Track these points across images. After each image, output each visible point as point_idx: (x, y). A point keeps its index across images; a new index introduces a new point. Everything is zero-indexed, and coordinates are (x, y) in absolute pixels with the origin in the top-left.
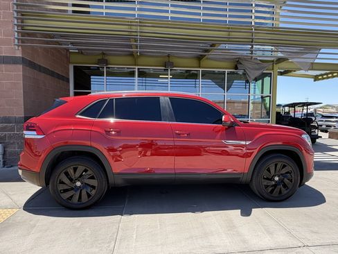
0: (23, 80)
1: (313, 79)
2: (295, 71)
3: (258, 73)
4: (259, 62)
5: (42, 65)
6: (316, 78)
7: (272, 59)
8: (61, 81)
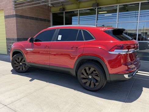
0: (16, 24)
5: (28, 16)
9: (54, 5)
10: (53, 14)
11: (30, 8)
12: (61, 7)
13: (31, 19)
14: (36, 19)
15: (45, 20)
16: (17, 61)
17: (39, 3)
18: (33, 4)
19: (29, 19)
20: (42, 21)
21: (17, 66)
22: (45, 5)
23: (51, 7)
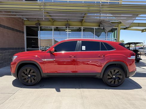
1: (141, 31)
2: (130, 27)
3: (110, 28)
4: (111, 23)
5: (6, 25)
6: (143, 31)
7: (118, 21)
8: (18, 33)
9: (29, 20)
10: (27, 27)
11: (7, 18)
12: (37, 22)
13: (8, 29)
14: (13, 29)
15: (20, 31)
16: (24, 73)
17: (15, 15)
18: (9, 15)
19: (7, 29)
20: (18, 32)
21: (25, 79)
22: (20, 18)
23: (24, 20)
